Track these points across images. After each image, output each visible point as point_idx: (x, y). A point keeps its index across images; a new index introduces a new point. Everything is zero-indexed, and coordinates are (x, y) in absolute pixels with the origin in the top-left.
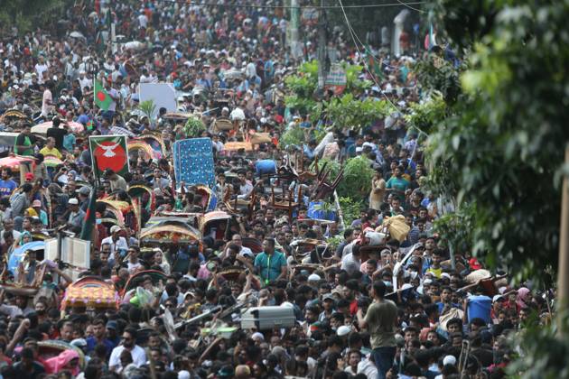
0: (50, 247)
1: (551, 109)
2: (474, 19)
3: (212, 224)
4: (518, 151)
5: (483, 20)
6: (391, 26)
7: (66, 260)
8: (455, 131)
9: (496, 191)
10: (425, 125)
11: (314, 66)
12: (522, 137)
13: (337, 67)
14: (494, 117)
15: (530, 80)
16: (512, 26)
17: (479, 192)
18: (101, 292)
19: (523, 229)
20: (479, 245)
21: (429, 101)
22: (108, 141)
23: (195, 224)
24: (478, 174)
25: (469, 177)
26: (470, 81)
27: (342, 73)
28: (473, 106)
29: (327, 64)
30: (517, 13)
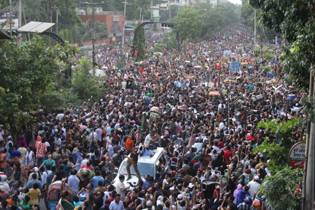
0: (206, 84)
1: (308, 56)
2: (292, 37)
3: (238, 79)
4: (302, 64)
5: (294, 38)
6: (275, 39)
8: (289, 60)
9: (297, 72)
10: (282, 59)
12: (303, 62)
13: (264, 47)
15: (304, 50)
16: (300, 39)
17: (294, 73)
18: (217, 93)
19: (302, 80)
20: (294, 83)
21: (283, 54)
22: (218, 62)
23: (235, 79)
24: (293, 69)
25: (291, 69)
26: (292, 50)
27: (265, 48)
28: (292, 55)
29: (262, 46)
30: (301, 36)
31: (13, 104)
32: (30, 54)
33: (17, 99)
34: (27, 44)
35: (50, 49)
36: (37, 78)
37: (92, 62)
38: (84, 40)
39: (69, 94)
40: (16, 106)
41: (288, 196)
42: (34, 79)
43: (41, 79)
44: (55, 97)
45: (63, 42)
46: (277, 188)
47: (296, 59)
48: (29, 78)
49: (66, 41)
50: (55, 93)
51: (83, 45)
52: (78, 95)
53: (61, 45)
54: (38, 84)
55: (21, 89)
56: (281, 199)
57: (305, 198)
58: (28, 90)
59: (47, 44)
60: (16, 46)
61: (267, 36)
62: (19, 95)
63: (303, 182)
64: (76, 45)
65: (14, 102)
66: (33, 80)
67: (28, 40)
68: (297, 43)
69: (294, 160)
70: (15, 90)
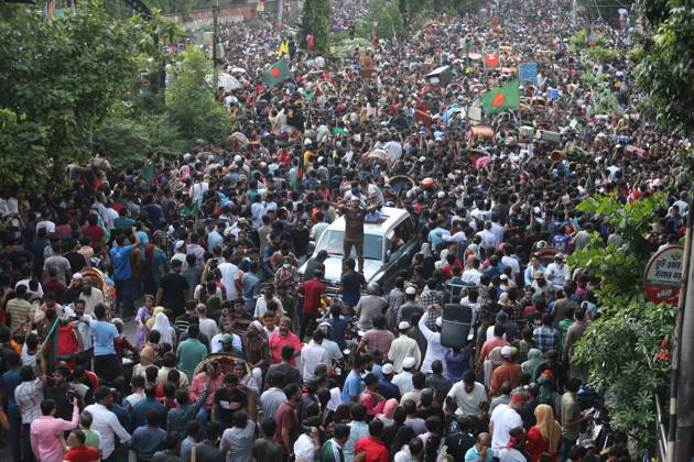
2: (660, 11)
4: (678, 72)
5: (663, 13)
7: (470, 115)
8: (649, 63)
9: (668, 90)
10: (635, 60)
11: (583, 32)
12: (681, 66)
14: (667, 55)
15: (686, 39)
16: (677, 15)
17: (661, 92)
18: (487, 131)
19: (679, 109)
20: (659, 115)
21: (637, 50)
24: (659, 83)
25: (656, 84)
26: (658, 39)
28: (659, 51)
30: (679, 10)
31: (33, 147)
32: (72, 37)
33: (44, 135)
34: (66, 14)
35: (119, 26)
36: (89, 90)
37: (211, 56)
38: (193, 8)
39: (158, 127)
40: (40, 152)
41: (640, 364)
42: (81, 91)
43: (98, 93)
44: (126, 132)
45: (148, 12)
46: (616, 347)
47: (667, 61)
48: (70, 90)
49: (155, 10)
50: (128, 125)
51: (191, 20)
52: (179, 130)
53: (144, 17)
54: (90, 104)
55: (52, 114)
56: (625, 372)
57: (678, 372)
58: (68, 116)
59: (112, 15)
60: (42, 18)
61: (601, 9)
62: (49, 127)
63: (676, 335)
64: (176, 18)
65: (36, 143)
66: (79, 95)
67: (69, 6)
68: (671, 23)
69: (656, 286)
70: (40, 114)
